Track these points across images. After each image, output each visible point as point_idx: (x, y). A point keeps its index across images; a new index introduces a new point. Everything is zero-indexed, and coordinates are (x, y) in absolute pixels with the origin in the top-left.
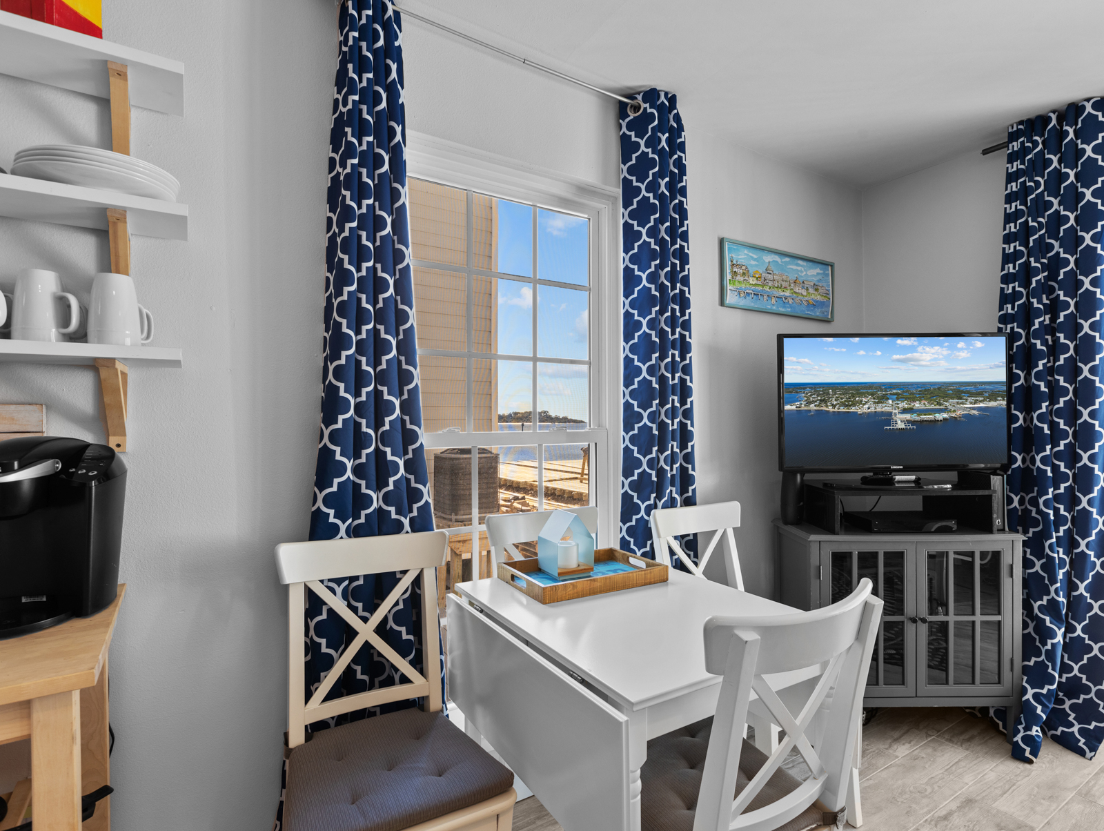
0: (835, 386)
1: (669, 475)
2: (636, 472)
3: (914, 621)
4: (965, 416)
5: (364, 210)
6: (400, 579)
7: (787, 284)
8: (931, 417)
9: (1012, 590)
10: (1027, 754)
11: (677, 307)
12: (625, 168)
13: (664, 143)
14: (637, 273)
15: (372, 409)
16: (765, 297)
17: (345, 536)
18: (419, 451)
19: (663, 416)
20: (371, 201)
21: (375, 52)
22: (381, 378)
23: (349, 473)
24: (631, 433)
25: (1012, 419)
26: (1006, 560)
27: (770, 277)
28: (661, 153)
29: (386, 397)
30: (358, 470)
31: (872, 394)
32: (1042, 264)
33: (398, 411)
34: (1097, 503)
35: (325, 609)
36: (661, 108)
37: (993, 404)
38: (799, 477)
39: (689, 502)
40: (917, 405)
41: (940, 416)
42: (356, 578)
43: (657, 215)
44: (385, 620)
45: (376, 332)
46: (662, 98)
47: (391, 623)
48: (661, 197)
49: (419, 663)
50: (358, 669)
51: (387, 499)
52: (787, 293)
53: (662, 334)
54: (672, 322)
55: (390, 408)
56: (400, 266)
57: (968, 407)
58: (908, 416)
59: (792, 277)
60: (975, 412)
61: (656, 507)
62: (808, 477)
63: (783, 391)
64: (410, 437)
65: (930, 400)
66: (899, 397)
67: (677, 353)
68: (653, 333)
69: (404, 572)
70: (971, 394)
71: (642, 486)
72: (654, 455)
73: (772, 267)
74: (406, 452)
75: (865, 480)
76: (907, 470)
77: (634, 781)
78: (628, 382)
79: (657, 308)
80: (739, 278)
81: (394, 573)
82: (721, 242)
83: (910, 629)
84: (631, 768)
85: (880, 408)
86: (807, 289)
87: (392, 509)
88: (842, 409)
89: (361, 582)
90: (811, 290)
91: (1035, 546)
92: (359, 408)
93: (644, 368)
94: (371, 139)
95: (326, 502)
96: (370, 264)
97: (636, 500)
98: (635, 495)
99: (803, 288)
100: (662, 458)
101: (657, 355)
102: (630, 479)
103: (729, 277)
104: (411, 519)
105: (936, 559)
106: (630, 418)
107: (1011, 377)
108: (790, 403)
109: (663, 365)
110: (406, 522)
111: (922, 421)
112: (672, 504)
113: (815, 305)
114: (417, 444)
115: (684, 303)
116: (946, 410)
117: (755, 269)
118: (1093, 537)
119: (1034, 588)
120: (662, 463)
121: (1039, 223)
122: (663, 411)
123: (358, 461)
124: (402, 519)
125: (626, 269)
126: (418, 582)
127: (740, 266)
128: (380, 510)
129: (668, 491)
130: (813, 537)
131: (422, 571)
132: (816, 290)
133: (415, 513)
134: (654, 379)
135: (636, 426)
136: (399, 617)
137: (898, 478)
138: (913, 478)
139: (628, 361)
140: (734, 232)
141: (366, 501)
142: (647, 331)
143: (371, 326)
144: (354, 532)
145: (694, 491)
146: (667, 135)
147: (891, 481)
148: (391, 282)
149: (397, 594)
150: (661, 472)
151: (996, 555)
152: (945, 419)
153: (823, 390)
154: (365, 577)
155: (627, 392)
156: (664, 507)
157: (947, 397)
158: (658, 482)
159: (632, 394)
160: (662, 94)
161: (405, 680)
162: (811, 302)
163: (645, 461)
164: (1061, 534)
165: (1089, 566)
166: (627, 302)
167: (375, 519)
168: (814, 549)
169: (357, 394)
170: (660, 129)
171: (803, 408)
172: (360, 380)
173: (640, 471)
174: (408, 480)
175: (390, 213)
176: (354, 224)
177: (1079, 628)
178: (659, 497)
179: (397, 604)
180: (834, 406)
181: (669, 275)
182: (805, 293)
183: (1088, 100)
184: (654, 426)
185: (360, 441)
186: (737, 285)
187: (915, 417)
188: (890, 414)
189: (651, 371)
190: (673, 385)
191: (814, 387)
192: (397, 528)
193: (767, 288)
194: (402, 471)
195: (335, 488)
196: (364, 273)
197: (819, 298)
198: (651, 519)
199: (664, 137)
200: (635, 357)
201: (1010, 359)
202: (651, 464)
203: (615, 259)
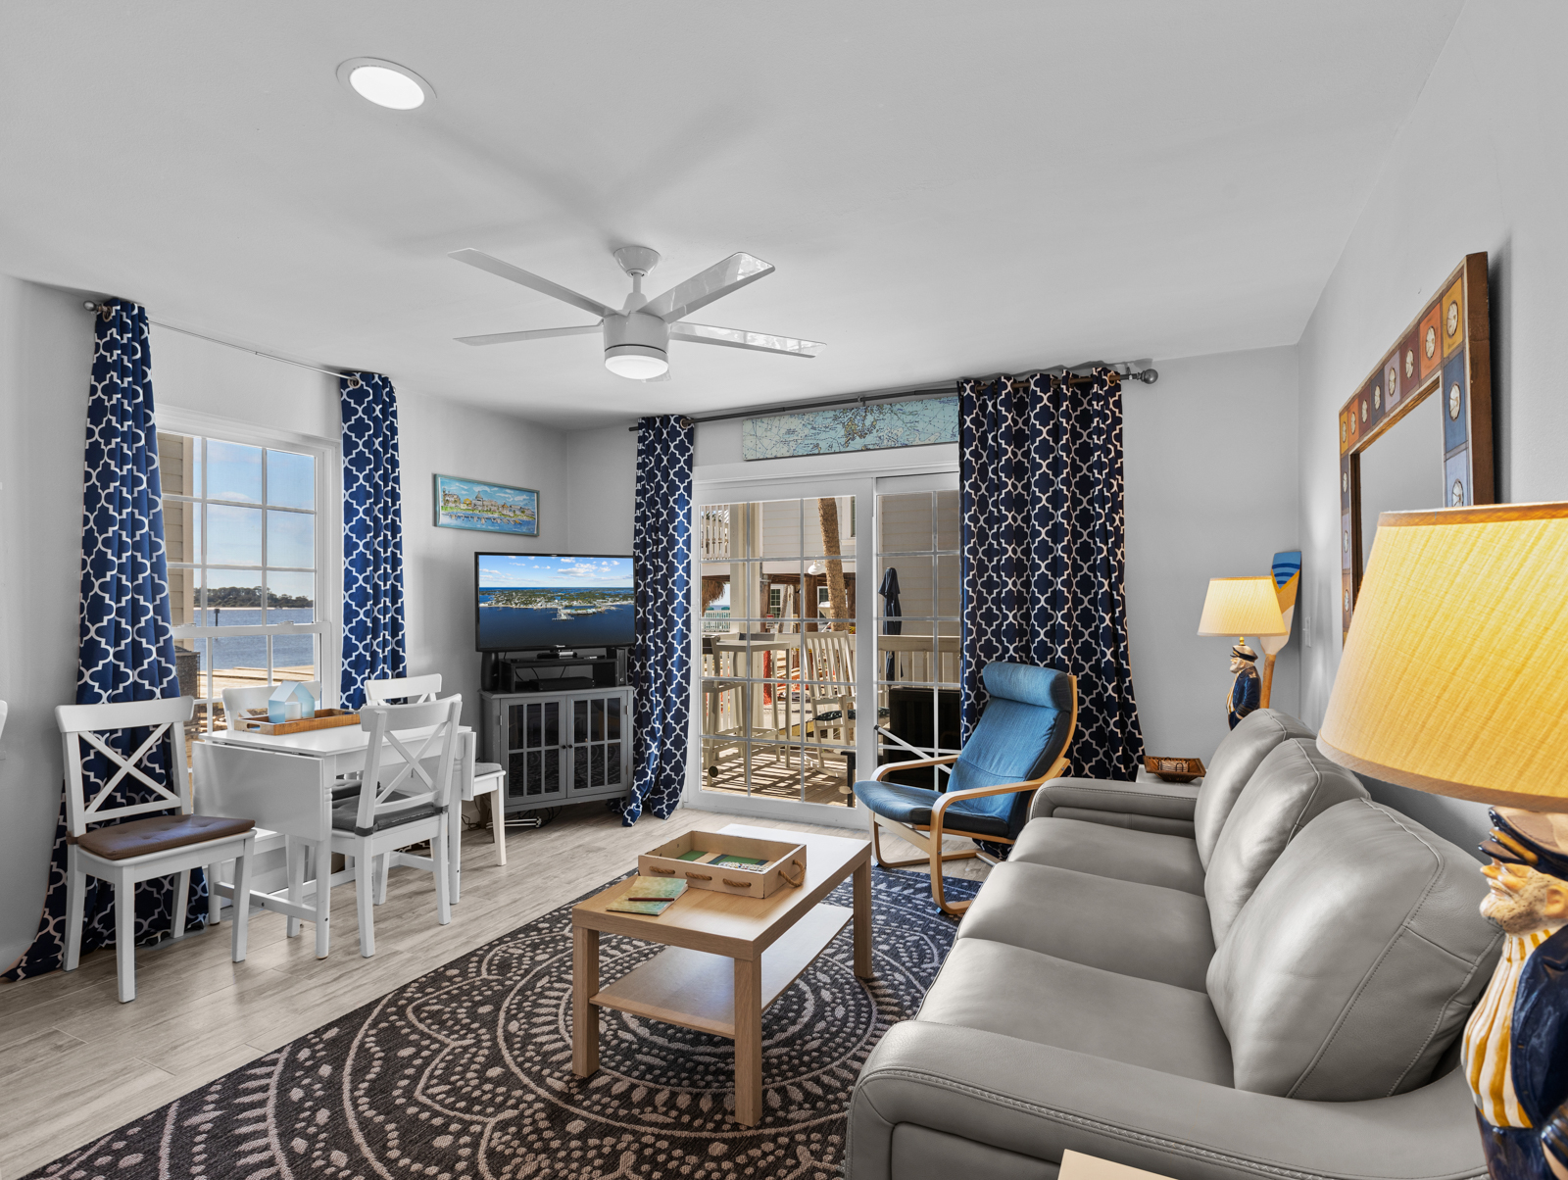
0: (517, 590)
1: (381, 656)
2: (354, 654)
3: (564, 747)
4: (607, 610)
5: (125, 473)
6: (153, 732)
7: (496, 508)
8: (584, 611)
9: (628, 722)
10: (629, 821)
11: (389, 533)
12: (346, 426)
13: (377, 412)
14: (355, 506)
15: (130, 611)
16: (476, 519)
17: (106, 701)
18: (168, 642)
19: (376, 613)
20: (130, 466)
21: (134, 362)
22: (138, 589)
23: (111, 657)
24: (350, 626)
25: (637, 612)
26: (623, 703)
27: (480, 503)
28: (375, 420)
29: (142, 603)
30: (117, 655)
31: (544, 596)
32: (652, 513)
33: (151, 613)
34: (676, 664)
35: (92, 752)
36: (375, 387)
37: (625, 603)
38: (493, 656)
39: (401, 675)
40: (575, 603)
41: (590, 611)
42: (116, 731)
43: (372, 466)
44: (141, 760)
45: (133, 557)
46: (377, 379)
47: (145, 762)
48: (376, 453)
49: (170, 787)
50: (119, 795)
51: (141, 675)
52: (496, 515)
53: (376, 553)
54: (385, 544)
55: (145, 611)
56: (154, 511)
57: (607, 605)
58: (569, 611)
59: (500, 502)
60: (614, 608)
61: (369, 678)
62: (501, 655)
63: (479, 593)
64: (161, 631)
65: (583, 599)
66: (563, 598)
67: (388, 567)
68: (368, 552)
69: (157, 726)
70: (610, 596)
71: (359, 665)
72: (368, 641)
73: (481, 495)
74: (158, 642)
75: (540, 656)
76: (566, 649)
77: (327, 793)
78: (347, 587)
79: (372, 534)
80: (450, 504)
81: (148, 727)
82: (435, 477)
83: (562, 754)
84: (325, 785)
85: (549, 606)
86: (514, 512)
87: (146, 683)
88: (522, 606)
89: (120, 734)
90: (518, 512)
91: (643, 694)
92: (120, 612)
93: (361, 578)
94: (130, 423)
95: (92, 677)
96: (129, 510)
97: (354, 675)
98: (353, 671)
99: (510, 510)
100: (375, 643)
101: (371, 568)
102: (349, 660)
103: (441, 504)
104: (161, 689)
105: (580, 706)
106: (349, 614)
107: (637, 586)
108: (484, 602)
109: (376, 576)
110: (158, 691)
111: (579, 614)
112: (384, 676)
113: (521, 524)
114: (168, 636)
115: (395, 529)
116: (594, 607)
117: (466, 497)
118: (674, 686)
119: (642, 720)
120: (375, 647)
121: (651, 487)
122: (376, 609)
123: (118, 649)
124: (155, 689)
125: (346, 502)
126: (168, 734)
127: (452, 495)
128: (135, 683)
129: (380, 667)
130: (495, 696)
131: (172, 725)
132: (523, 512)
133: (165, 685)
134: (368, 586)
135: (354, 620)
136: (152, 758)
137: (561, 654)
138: (571, 653)
139: (348, 572)
140: (445, 468)
141: (125, 677)
142: (363, 550)
143: (129, 553)
144: (113, 699)
145: (404, 667)
146: (381, 406)
147: (557, 656)
148: (146, 522)
149: (151, 742)
150: (374, 654)
151: (618, 700)
152: (594, 613)
153: (508, 593)
154: (124, 730)
155: (347, 595)
156: (377, 678)
157: (595, 598)
158: (371, 662)
159: (350, 596)
160: (376, 376)
161: (160, 798)
162: (518, 521)
163: (361, 646)
164: (658, 685)
165: (672, 704)
166: (347, 527)
167: (131, 689)
168: (496, 704)
169: (118, 601)
170: (376, 401)
171: (494, 605)
172: (120, 591)
173: (357, 653)
174: (159, 662)
175: (145, 474)
176: (118, 484)
177: (668, 743)
178: (372, 672)
179: (151, 748)
180: (516, 604)
181: (382, 510)
182: (512, 515)
183: (672, 415)
184: (368, 620)
185: (119, 634)
186: (449, 510)
187: (574, 612)
188: (557, 609)
189: (366, 580)
190: (385, 590)
191: (502, 590)
192: (150, 695)
193: (477, 512)
194: (154, 655)
195: (100, 668)
196: (124, 516)
197: (525, 518)
198: (365, 688)
199: (378, 408)
200: (354, 570)
201: (637, 573)
202: (365, 648)
203: (337, 495)
